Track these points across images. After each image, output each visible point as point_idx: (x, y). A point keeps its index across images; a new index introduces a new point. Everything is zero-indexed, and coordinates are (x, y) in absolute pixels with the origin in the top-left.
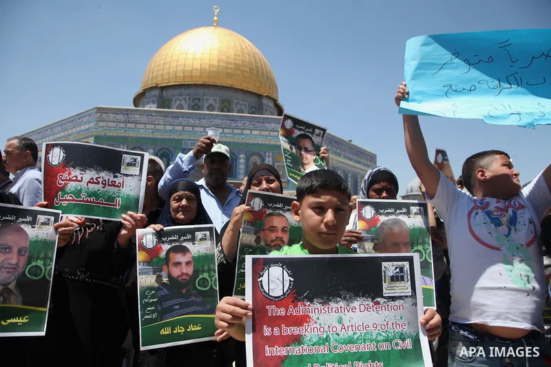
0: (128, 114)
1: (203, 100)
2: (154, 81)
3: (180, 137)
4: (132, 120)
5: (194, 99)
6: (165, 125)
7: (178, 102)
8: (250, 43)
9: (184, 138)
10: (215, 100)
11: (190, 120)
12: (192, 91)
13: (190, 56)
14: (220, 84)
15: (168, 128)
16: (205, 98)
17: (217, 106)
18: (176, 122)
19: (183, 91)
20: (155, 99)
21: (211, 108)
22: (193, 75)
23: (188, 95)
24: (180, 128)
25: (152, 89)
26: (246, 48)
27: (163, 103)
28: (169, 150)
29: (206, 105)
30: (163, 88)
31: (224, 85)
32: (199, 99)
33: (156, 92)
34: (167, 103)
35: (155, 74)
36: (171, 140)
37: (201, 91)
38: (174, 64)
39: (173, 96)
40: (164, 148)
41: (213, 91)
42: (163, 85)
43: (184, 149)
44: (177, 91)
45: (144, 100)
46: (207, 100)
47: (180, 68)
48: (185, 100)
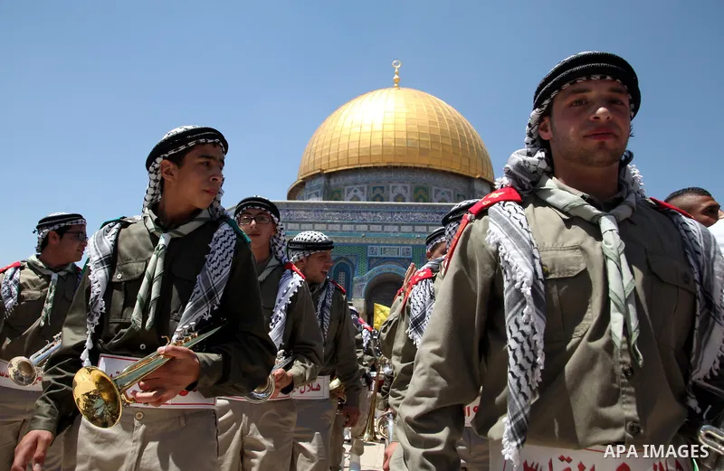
1: (388, 189)
2: (317, 166)
3: (364, 242)
4: (294, 218)
5: (374, 188)
6: (342, 224)
7: (352, 193)
8: (450, 107)
9: (370, 242)
10: (405, 188)
11: (378, 215)
12: (372, 177)
13: (367, 129)
14: (412, 165)
15: (347, 228)
16: (391, 185)
17: (408, 195)
18: (358, 218)
19: (359, 178)
20: (319, 191)
21: (399, 197)
22: (373, 154)
23: (367, 183)
24: (364, 227)
25: (314, 177)
26: (445, 112)
27: (329, 193)
28: (349, 261)
29: (392, 196)
30: (330, 175)
31: (416, 166)
32: (382, 188)
33: (321, 181)
34: (336, 195)
35: (318, 156)
36: (349, 245)
37: (385, 175)
38: (344, 140)
39: (346, 185)
40: (341, 258)
41: (403, 176)
42: (330, 171)
43: (371, 259)
44: (351, 178)
45: (303, 193)
46: (394, 188)
47: (354, 146)
48: (362, 190)
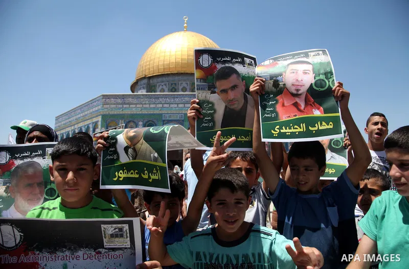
0: (123, 98)
1: (178, 84)
2: (144, 73)
3: (161, 112)
4: (127, 102)
5: (172, 84)
6: (150, 104)
7: (161, 87)
9: (163, 112)
10: (187, 84)
11: (167, 99)
12: (170, 78)
13: (168, 54)
14: (190, 72)
15: (152, 106)
16: (180, 82)
17: (188, 88)
18: (158, 101)
19: (164, 79)
20: (145, 86)
21: (184, 90)
22: (171, 66)
23: (168, 81)
24: (161, 105)
25: (144, 78)
26: (208, 44)
27: (151, 88)
28: (153, 122)
29: (180, 88)
30: (150, 78)
32: (175, 84)
33: (145, 81)
34: (153, 88)
35: (144, 68)
36: (154, 114)
37: (176, 78)
38: (156, 61)
39: (158, 83)
40: (150, 121)
41: (185, 78)
42: (149, 76)
43: (164, 121)
44: (160, 79)
45: (137, 87)
46: (181, 84)
47: (161, 63)
48: (165, 85)
